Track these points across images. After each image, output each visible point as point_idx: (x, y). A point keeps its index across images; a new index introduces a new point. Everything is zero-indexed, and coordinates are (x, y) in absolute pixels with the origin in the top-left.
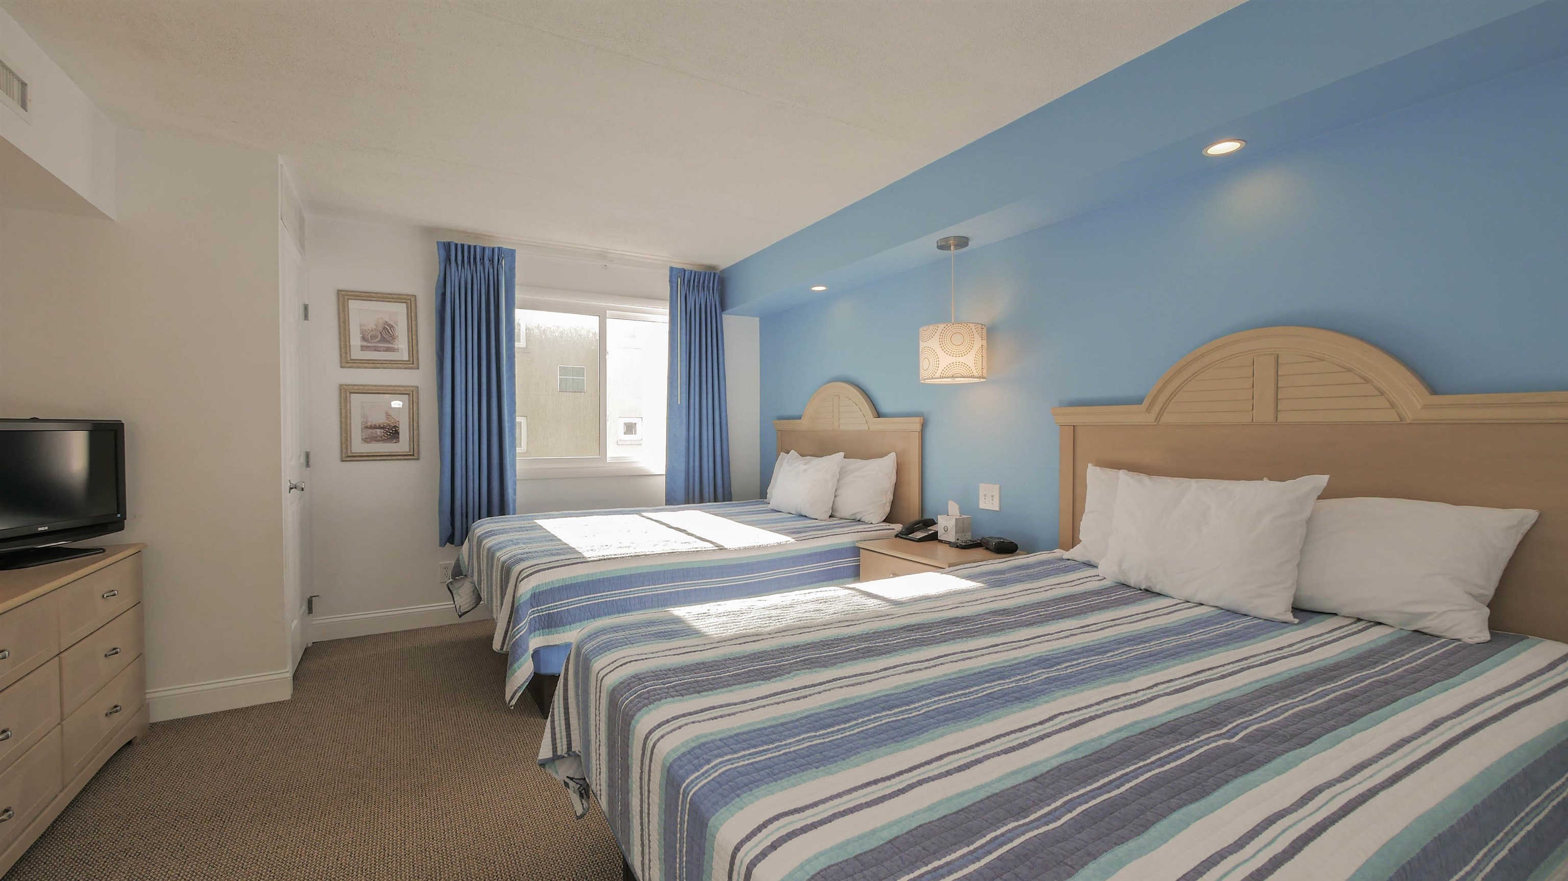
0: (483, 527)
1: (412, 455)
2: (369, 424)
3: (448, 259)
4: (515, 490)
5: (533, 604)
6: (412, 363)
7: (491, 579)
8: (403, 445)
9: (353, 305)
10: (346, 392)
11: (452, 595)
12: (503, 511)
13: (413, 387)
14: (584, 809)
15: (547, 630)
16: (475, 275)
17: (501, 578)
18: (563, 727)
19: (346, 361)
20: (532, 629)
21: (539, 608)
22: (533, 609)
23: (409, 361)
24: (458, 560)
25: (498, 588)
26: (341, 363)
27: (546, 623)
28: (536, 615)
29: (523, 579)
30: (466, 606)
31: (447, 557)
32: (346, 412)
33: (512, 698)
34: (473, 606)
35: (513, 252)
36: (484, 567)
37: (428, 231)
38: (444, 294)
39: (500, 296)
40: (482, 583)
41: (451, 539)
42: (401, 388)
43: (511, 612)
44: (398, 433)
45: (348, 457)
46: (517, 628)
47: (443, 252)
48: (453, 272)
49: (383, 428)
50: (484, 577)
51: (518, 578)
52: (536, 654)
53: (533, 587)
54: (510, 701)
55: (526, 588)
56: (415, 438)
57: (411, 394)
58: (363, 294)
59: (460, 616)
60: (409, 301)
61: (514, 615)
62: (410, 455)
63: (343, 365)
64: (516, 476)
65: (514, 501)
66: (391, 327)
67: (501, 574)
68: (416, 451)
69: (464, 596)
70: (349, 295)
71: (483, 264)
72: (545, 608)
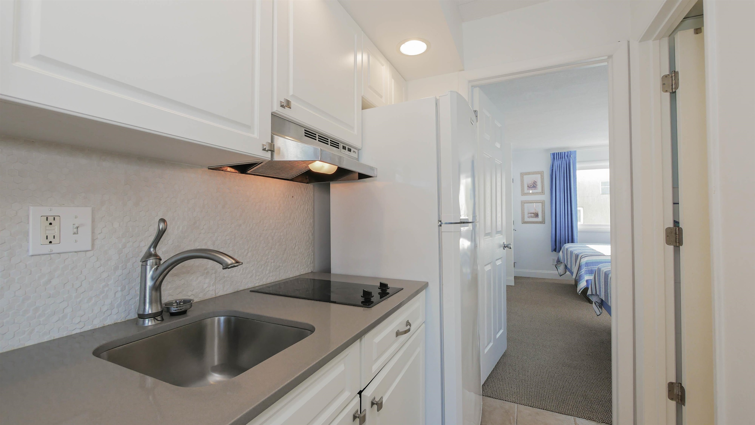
0: (567, 246)
1: (543, 222)
2: (529, 212)
3: (554, 158)
4: (577, 235)
5: (586, 266)
6: (543, 192)
7: (572, 259)
8: (540, 219)
9: (525, 177)
10: (523, 203)
11: (557, 270)
12: (573, 242)
13: (543, 200)
14: (600, 313)
15: (591, 274)
16: (562, 161)
17: (575, 258)
18: (594, 288)
19: (523, 194)
20: (586, 273)
21: (588, 267)
22: (586, 267)
23: (541, 192)
24: (558, 257)
25: (574, 262)
26: (522, 194)
27: (590, 272)
28: (587, 269)
29: (582, 258)
30: (562, 273)
31: (554, 256)
32: (523, 209)
33: (579, 291)
34: (564, 273)
35: (575, 152)
36: (569, 257)
37: (547, 150)
38: (553, 170)
39: (571, 169)
40: (568, 262)
41: (555, 250)
42: (539, 201)
43: (579, 268)
44: (538, 215)
45: (524, 222)
46: (581, 271)
47: (552, 156)
48: (556, 162)
49: (534, 213)
50: (569, 260)
51: (581, 258)
52: (587, 281)
53: (586, 261)
54: (579, 292)
55: (584, 261)
56: (543, 217)
57: (543, 203)
58: (528, 173)
59: (560, 276)
60: (542, 173)
61: (580, 268)
62: (542, 222)
63: (522, 195)
64: (577, 230)
65: (577, 239)
66: (536, 182)
67: (575, 257)
68: (544, 221)
69: (561, 269)
70: (524, 174)
71: (565, 158)
72: (590, 268)
